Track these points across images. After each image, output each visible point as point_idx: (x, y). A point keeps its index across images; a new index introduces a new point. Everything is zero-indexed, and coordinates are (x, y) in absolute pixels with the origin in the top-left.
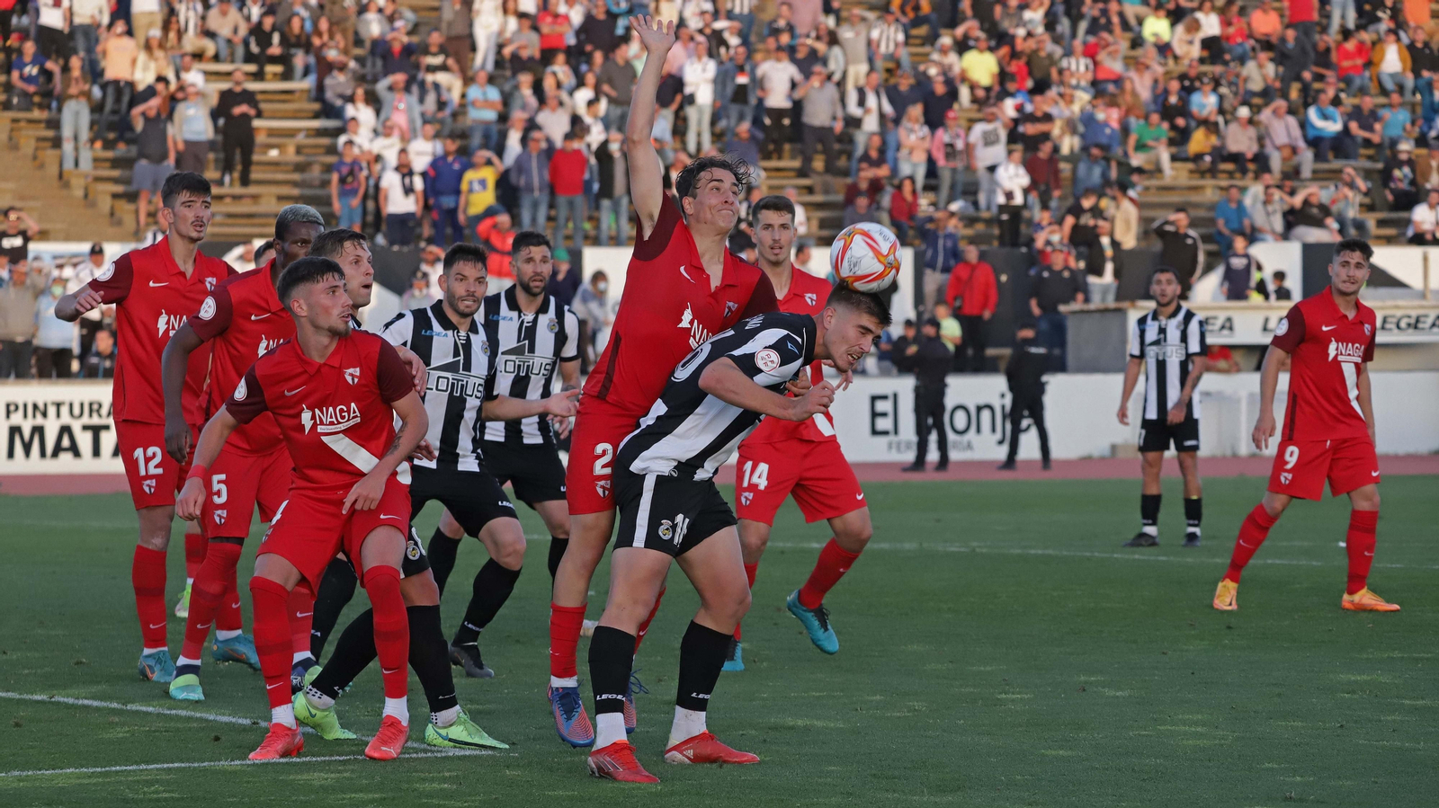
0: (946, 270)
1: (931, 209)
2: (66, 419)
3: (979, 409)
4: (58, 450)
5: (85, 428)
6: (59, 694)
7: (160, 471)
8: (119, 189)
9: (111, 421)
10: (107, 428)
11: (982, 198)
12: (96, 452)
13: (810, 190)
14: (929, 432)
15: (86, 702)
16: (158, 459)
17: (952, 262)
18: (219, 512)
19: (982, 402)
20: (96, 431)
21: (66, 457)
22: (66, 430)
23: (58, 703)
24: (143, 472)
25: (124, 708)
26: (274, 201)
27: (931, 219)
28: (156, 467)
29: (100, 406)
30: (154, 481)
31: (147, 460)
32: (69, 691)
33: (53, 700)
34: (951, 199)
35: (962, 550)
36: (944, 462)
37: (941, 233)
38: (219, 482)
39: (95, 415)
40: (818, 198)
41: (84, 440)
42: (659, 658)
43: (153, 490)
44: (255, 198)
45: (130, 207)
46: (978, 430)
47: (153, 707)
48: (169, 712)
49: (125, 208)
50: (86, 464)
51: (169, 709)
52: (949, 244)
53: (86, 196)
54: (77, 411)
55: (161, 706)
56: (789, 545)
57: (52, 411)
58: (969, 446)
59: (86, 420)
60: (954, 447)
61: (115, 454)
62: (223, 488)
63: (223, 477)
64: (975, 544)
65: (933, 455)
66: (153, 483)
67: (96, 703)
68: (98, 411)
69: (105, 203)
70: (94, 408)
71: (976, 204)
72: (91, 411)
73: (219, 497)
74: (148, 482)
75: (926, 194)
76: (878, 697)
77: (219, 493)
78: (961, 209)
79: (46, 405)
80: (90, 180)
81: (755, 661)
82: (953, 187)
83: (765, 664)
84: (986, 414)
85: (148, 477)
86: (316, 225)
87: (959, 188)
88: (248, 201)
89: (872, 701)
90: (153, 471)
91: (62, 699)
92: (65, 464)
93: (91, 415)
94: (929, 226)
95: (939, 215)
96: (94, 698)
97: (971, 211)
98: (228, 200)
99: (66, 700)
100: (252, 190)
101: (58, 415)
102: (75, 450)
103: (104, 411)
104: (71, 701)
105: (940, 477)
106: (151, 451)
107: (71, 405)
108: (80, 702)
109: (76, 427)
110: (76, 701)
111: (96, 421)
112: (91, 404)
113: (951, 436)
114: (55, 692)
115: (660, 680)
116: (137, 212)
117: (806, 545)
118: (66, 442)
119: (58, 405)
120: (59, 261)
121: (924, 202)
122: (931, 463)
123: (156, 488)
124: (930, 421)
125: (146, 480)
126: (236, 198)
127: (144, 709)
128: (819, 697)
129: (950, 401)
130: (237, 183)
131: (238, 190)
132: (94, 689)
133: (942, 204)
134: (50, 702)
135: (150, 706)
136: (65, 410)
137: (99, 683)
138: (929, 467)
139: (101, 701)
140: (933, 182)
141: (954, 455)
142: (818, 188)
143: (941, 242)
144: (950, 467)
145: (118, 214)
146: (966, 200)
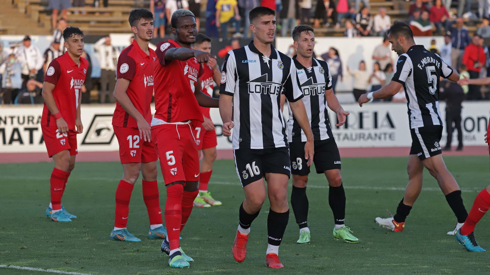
0: (462, 48)
1: (455, 17)
2: (16, 125)
3: (479, 119)
4: (12, 140)
5: (26, 129)
6: (13, 264)
7: (138, 147)
8: (42, 8)
9: (39, 126)
10: (36, 129)
11: (481, 11)
12: (31, 141)
13: (392, 8)
14: (453, 130)
15: (26, 268)
16: (138, 141)
17: (465, 44)
18: (173, 169)
19: (480, 115)
20: (31, 131)
21: (16, 144)
22: (16, 130)
23: (12, 268)
24: (131, 146)
25: (45, 271)
26: (120, 15)
27: (454, 22)
28: (137, 145)
29: (33, 118)
30: (135, 151)
31: (134, 141)
32: (18, 263)
33: (9, 267)
34: (465, 12)
35: (470, 191)
36: (460, 146)
37: (459, 29)
38: (170, 155)
39: (31, 123)
40: (396, 12)
41: (25, 136)
42: (314, 246)
43: (135, 155)
44: (111, 13)
45: (48, 18)
46: (479, 130)
47: (60, 270)
48: (68, 273)
49: (46, 18)
50: (26, 148)
51: (68, 271)
52: (464, 35)
53: (26, 12)
54: (21, 121)
55: (64, 270)
56: (380, 188)
57: (9, 120)
58: (474, 138)
59: (26, 125)
60: (466, 139)
61: (41, 142)
62: (173, 157)
63: (172, 152)
64: (476, 188)
65: (455, 143)
66: (135, 152)
67: (31, 269)
68: (32, 121)
69: (35, 16)
70: (30, 119)
71: (478, 14)
72: (29, 120)
73: (171, 162)
74: (133, 151)
75: (452, 10)
76: (426, 266)
77: (171, 160)
78: (470, 18)
79: (6, 118)
80: (28, 4)
81: (363, 248)
82: (466, 6)
83: (368, 249)
84: (482, 122)
85: (133, 149)
86: (190, 16)
87: (469, 6)
88: (107, 15)
89: (423, 268)
90: (135, 146)
91: (14, 267)
92: (16, 147)
93: (28, 123)
94: (454, 26)
95: (459, 20)
96: (30, 266)
97: (475, 18)
98: (97, 14)
99: (16, 267)
100: (109, 9)
101: (12, 123)
102: (20, 140)
103: (35, 121)
104: (18, 267)
105: (459, 153)
106: (135, 137)
107: (19, 118)
108: (23, 268)
109: (21, 128)
110: (21, 268)
111: (31, 126)
112: (29, 117)
113: (464, 133)
114: (10, 263)
115: (315, 257)
116: (51, 20)
117: (389, 188)
118: (16, 136)
119: (12, 118)
120: (12, 45)
121: (451, 13)
122: (454, 147)
123: (136, 154)
124: (454, 125)
125: (132, 150)
126: (102, 13)
127: (55, 271)
128: (395, 266)
129: (464, 114)
130: (102, 5)
131: (103, 9)
132: (30, 261)
133: (460, 14)
134: (8, 268)
135: (58, 270)
136: (15, 120)
137: (32, 258)
138: (453, 149)
139: (34, 267)
140: (455, 3)
141: (466, 143)
142: (396, 7)
143: (459, 35)
144: (464, 149)
145: (42, 21)
146: (472, 13)
